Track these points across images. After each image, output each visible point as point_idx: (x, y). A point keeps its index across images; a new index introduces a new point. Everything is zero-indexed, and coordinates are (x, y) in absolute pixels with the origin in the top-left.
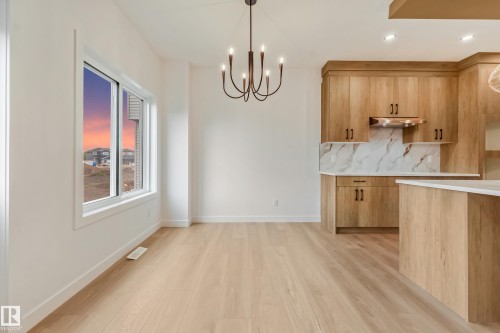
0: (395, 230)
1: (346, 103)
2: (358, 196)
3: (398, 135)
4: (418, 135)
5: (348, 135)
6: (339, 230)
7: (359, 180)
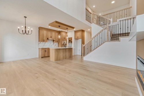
0: (49, 56)
1: (43, 35)
2: (45, 51)
3: (52, 41)
4: (55, 41)
5: (44, 41)
6: (42, 58)
7: (45, 49)
